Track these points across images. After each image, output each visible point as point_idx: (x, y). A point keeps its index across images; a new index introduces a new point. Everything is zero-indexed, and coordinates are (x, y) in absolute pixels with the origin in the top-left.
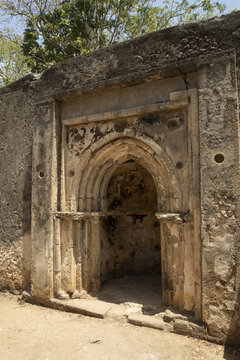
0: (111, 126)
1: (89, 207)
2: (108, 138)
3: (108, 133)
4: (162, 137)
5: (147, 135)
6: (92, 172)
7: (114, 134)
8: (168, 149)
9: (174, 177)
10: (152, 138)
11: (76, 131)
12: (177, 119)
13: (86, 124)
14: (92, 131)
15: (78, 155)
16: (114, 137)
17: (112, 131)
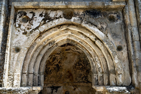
0: (60, 13)
1: (31, 82)
2: (56, 22)
3: (57, 18)
4: (104, 26)
5: (92, 24)
6: (36, 51)
7: (63, 20)
8: (109, 36)
9: (116, 57)
10: (96, 26)
11: (25, 14)
12: (115, 16)
13: (36, 9)
14: (41, 15)
15: (25, 33)
16: (62, 23)
17: (60, 17)
